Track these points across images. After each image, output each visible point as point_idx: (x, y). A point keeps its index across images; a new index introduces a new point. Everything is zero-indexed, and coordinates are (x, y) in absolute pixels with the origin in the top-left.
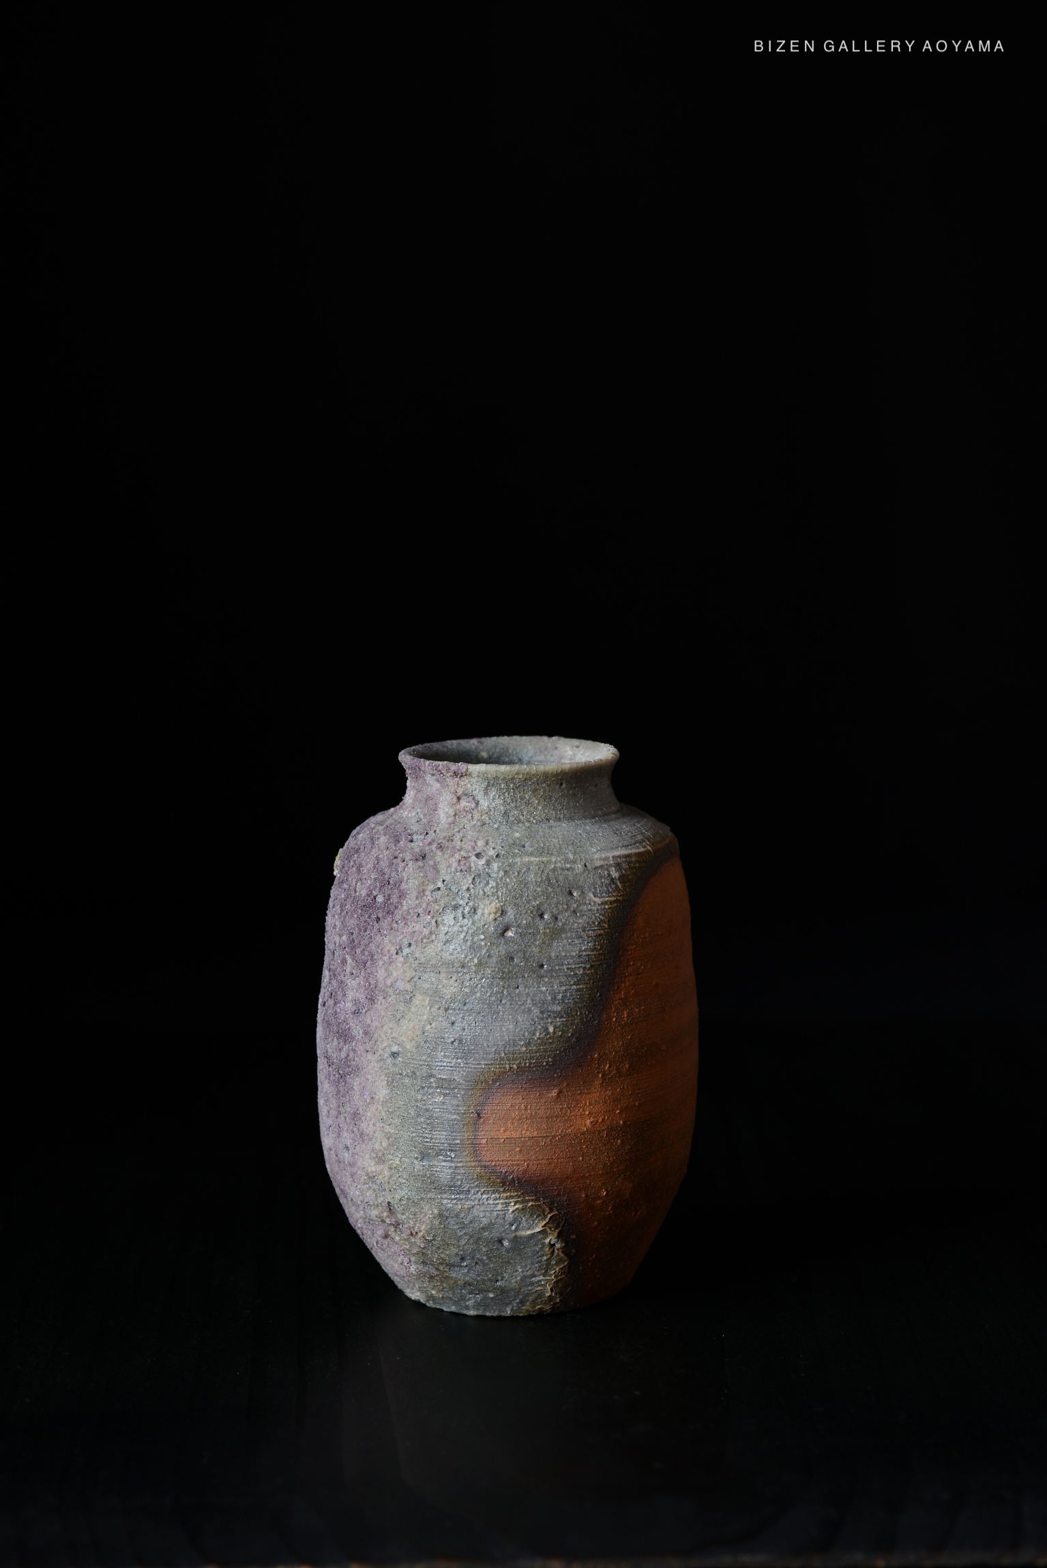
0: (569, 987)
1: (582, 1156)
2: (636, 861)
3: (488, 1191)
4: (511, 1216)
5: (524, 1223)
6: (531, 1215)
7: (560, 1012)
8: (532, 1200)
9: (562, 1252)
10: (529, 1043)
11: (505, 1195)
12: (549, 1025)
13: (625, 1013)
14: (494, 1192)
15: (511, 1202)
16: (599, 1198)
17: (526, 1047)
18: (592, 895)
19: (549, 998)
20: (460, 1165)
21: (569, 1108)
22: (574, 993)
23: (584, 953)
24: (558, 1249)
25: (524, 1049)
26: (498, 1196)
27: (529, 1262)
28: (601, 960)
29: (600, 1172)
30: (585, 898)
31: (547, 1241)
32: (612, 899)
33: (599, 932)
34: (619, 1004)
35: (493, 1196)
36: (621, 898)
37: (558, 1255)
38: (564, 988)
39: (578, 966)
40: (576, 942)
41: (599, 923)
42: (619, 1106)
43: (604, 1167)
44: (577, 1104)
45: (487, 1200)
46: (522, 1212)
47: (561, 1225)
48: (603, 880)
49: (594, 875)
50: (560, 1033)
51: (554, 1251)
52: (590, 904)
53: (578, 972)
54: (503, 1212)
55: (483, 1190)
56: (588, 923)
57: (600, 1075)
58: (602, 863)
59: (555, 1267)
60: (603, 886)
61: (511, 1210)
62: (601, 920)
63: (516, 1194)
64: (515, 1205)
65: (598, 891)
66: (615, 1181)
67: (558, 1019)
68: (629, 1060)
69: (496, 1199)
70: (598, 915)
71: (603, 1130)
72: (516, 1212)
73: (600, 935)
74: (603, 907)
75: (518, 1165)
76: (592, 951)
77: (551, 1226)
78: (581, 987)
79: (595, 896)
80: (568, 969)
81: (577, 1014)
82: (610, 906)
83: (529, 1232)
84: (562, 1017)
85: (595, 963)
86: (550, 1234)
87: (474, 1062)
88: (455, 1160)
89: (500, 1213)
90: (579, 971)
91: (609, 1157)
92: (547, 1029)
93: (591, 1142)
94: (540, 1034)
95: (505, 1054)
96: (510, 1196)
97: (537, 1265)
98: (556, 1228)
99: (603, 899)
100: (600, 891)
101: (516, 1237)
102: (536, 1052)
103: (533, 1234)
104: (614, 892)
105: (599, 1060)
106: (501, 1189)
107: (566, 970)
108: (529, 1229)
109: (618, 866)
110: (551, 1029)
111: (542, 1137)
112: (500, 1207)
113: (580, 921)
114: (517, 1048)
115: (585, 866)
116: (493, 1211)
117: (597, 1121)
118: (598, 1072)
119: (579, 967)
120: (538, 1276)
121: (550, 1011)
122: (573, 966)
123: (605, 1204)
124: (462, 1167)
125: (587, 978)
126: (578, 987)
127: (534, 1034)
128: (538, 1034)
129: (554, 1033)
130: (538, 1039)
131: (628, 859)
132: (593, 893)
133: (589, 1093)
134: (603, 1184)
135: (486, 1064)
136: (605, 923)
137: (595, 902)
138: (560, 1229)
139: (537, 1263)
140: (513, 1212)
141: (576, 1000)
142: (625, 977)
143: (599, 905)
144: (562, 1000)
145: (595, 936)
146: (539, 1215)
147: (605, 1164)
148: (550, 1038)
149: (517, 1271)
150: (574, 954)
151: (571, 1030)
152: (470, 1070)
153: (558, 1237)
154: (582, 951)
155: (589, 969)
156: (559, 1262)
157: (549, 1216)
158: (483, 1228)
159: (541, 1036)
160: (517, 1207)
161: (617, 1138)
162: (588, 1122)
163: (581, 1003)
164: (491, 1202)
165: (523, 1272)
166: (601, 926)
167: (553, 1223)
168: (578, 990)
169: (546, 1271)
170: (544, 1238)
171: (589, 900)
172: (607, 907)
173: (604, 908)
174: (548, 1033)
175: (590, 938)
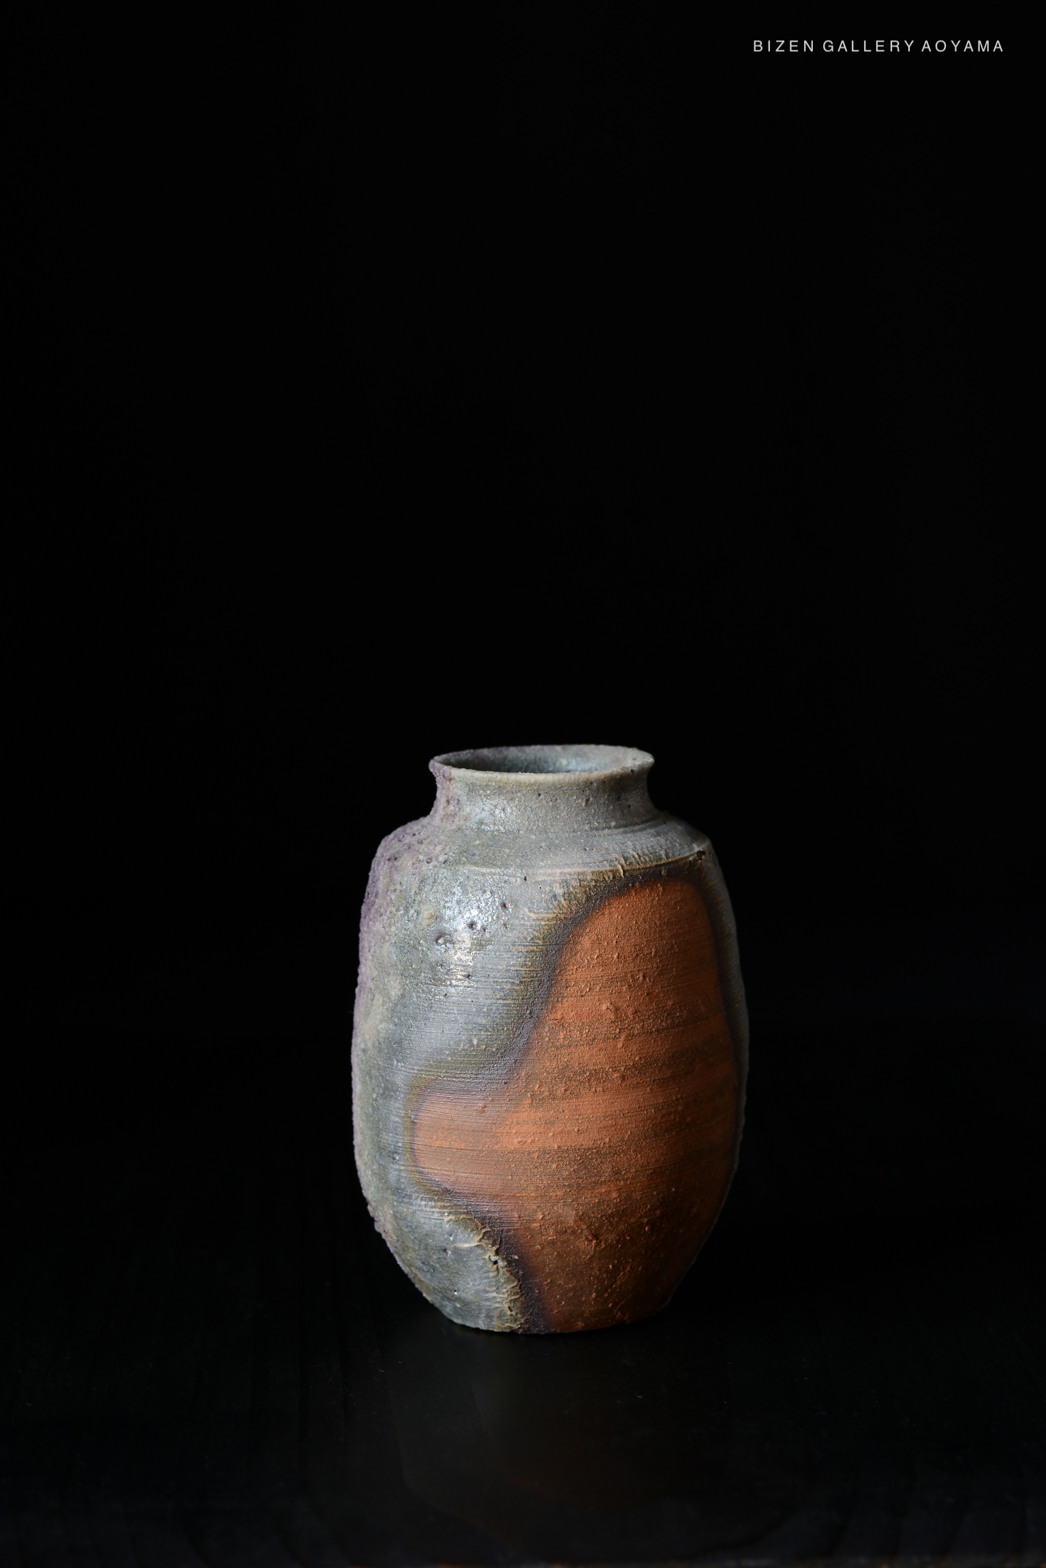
0: (494, 1001)
1: (511, 1175)
2: (592, 880)
3: (426, 1198)
4: (447, 1226)
5: (460, 1236)
6: (465, 1228)
7: (485, 1026)
8: (464, 1213)
9: (507, 1271)
10: (454, 1054)
11: (439, 1204)
12: (473, 1037)
13: (562, 1034)
14: (431, 1200)
15: (444, 1213)
16: (535, 1221)
17: (451, 1057)
18: (526, 910)
19: (474, 1010)
20: (402, 1168)
21: (495, 1124)
22: (500, 1008)
23: (512, 968)
24: (502, 1268)
25: (450, 1059)
26: (433, 1204)
27: (477, 1276)
28: (533, 977)
29: (533, 1194)
30: (519, 912)
31: (487, 1257)
32: (551, 916)
33: (531, 948)
34: (555, 1024)
35: (430, 1203)
36: (562, 916)
37: (504, 1274)
38: (489, 1001)
39: (505, 980)
40: (504, 956)
41: (532, 939)
42: (553, 1129)
43: (537, 1190)
44: (503, 1121)
45: (425, 1207)
46: (456, 1223)
47: (498, 1242)
48: (543, 896)
49: (532, 889)
50: (484, 1047)
51: (497, 1268)
52: (523, 918)
53: (505, 987)
54: (439, 1221)
55: (421, 1196)
56: (519, 938)
57: (529, 1095)
58: (545, 878)
59: (505, 1286)
60: (541, 901)
61: (446, 1219)
62: (535, 936)
63: (448, 1204)
64: (448, 1216)
65: (535, 907)
66: (553, 1206)
67: (483, 1033)
68: (565, 1083)
69: (432, 1207)
70: (531, 930)
71: (534, 1152)
72: (451, 1223)
73: (532, 951)
74: (538, 923)
75: (449, 1176)
76: (522, 967)
77: (487, 1241)
78: (508, 1002)
79: (530, 911)
80: (494, 982)
81: (503, 1029)
82: (547, 923)
83: (466, 1245)
84: (487, 1030)
85: (525, 980)
86: (488, 1250)
87: (409, 1067)
88: (399, 1162)
89: (437, 1221)
90: (507, 986)
91: (542, 1180)
92: (471, 1041)
93: (520, 1162)
94: (464, 1045)
95: (434, 1062)
96: (444, 1206)
97: (486, 1281)
98: (493, 1245)
99: (540, 915)
100: (537, 906)
101: (455, 1248)
102: (461, 1063)
103: (471, 1248)
104: (555, 908)
105: (526, 1080)
106: (436, 1198)
107: (492, 983)
108: (466, 1242)
109: (565, 883)
110: (475, 1042)
111: (469, 1150)
112: (436, 1216)
113: (510, 934)
114: (443, 1057)
115: (525, 879)
116: (430, 1218)
117: (526, 1142)
118: (526, 1091)
119: (507, 982)
120: (491, 1292)
121: (475, 1023)
122: (500, 980)
123: (543, 1227)
124: (404, 1170)
125: (515, 994)
126: (505, 1002)
127: (459, 1046)
128: (462, 1045)
129: (478, 1045)
130: (463, 1050)
131: (581, 877)
132: (529, 908)
133: (517, 1112)
134: (538, 1207)
135: (418, 1070)
136: (539, 939)
137: (529, 917)
138: (498, 1246)
139: (485, 1278)
140: (448, 1222)
141: (503, 1015)
142: (563, 997)
143: (534, 920)
144: (487, 1013)
145: (527, 952)
146: (473, 1230)
147: (538, 1187)
148: (474, 1050)
149: (468, 1284)
150: (501, 968)
151: (495, 1045)
152: (406, 1074)
153: (497, 1253)
154: (510, 966)
155: (518, 985)
156: (508, 1281)
157: (483, 1231)
158: (427, 1235)
159: (465, 1047)
160: (450, 1217)
161: (552, 1162)
162: (516, 1141)
163: (509, 1018)
164: (429, 1210)
165: (474, 1285)
166: (534, 943)
167: (488, 1239)
168: (505, 1005)
169: (498, 1288)
170: (483, 1254)
171: (523, 915)
172: (543, 923)
173: (540, 924)
174: (472, 1045)
175: (520, 954)
